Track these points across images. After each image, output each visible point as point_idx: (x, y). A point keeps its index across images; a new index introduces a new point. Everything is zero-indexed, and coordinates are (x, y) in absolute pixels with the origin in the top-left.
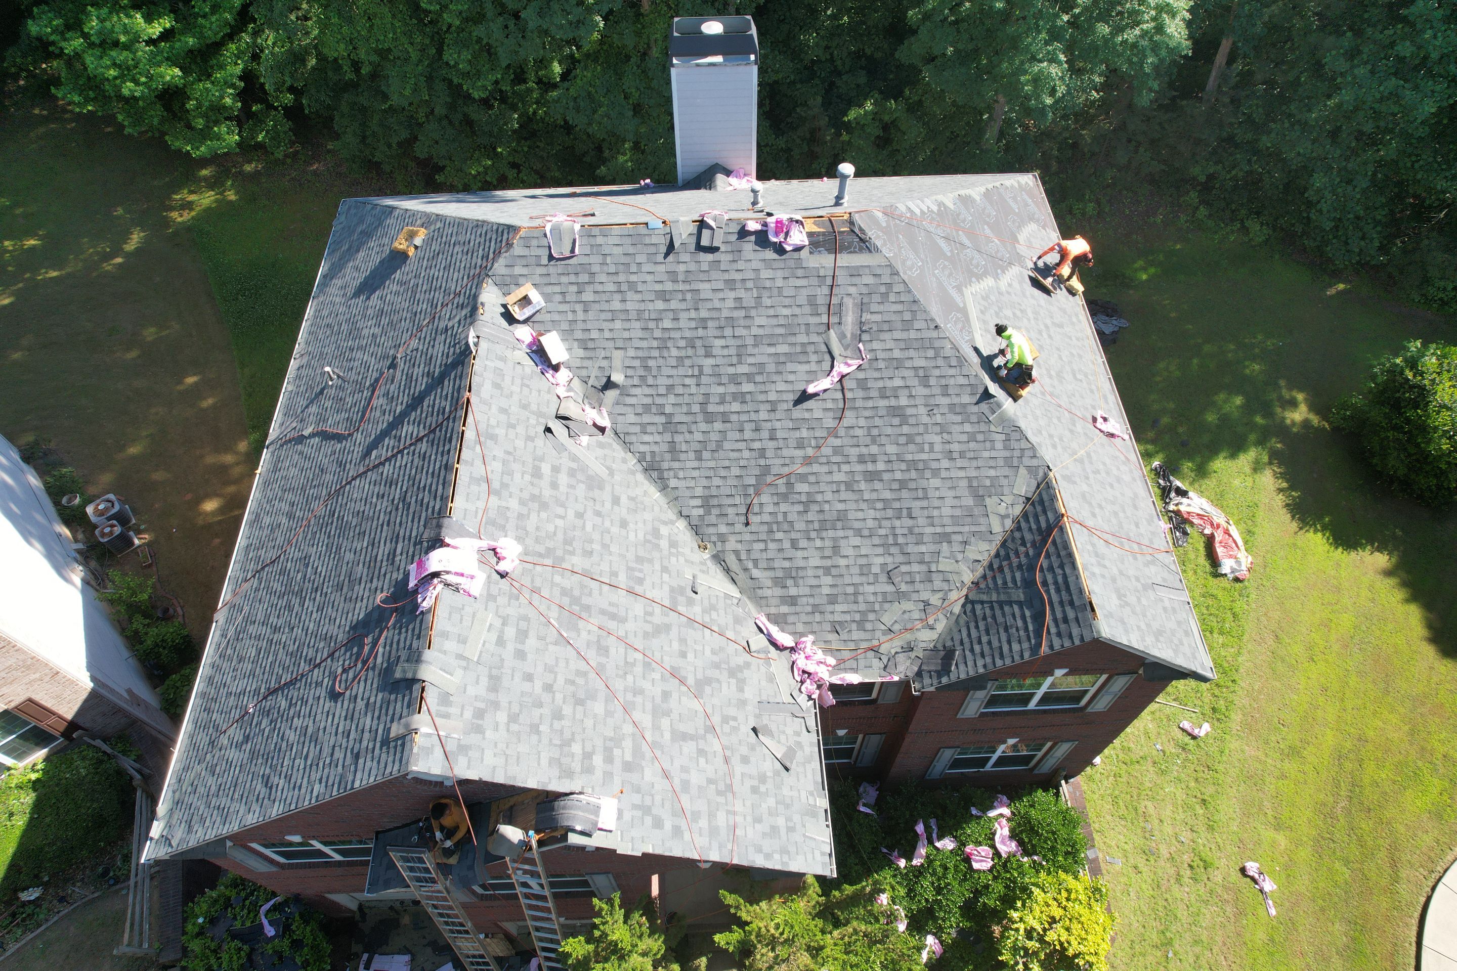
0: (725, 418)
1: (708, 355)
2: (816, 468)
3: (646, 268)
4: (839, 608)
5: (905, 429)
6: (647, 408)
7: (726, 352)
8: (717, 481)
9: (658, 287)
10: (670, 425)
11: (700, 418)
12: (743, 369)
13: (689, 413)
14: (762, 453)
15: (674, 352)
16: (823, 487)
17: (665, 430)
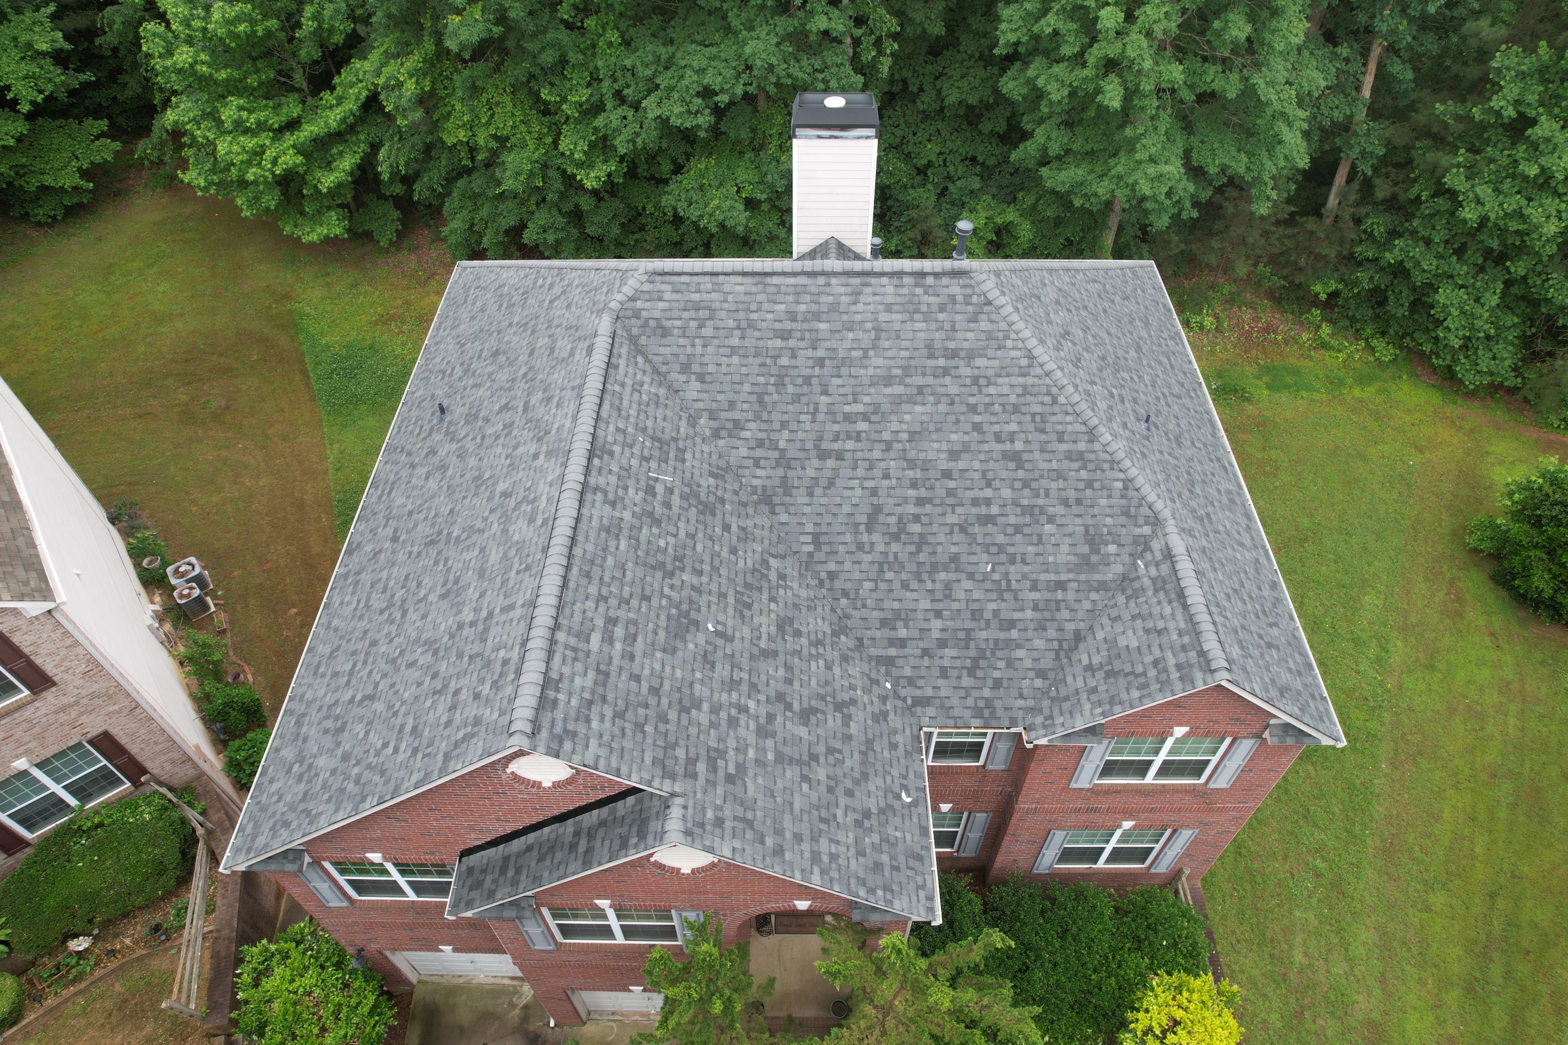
0: (840, 456)
1: (825, 393)
2: (928, 508)
3: (766, 306)
4: (948, 652)
5: (1021, 474)
6: (760, 444)
7: (842, 391)
8: (828, 519)
9: (777, 326)
10: (783, 461)
11: (813, 454)
12: (859, 408)
13: (802, 449)
14: (874, 492)
15: (790, 389)
16: (935, 528)
17: (778, 464)
